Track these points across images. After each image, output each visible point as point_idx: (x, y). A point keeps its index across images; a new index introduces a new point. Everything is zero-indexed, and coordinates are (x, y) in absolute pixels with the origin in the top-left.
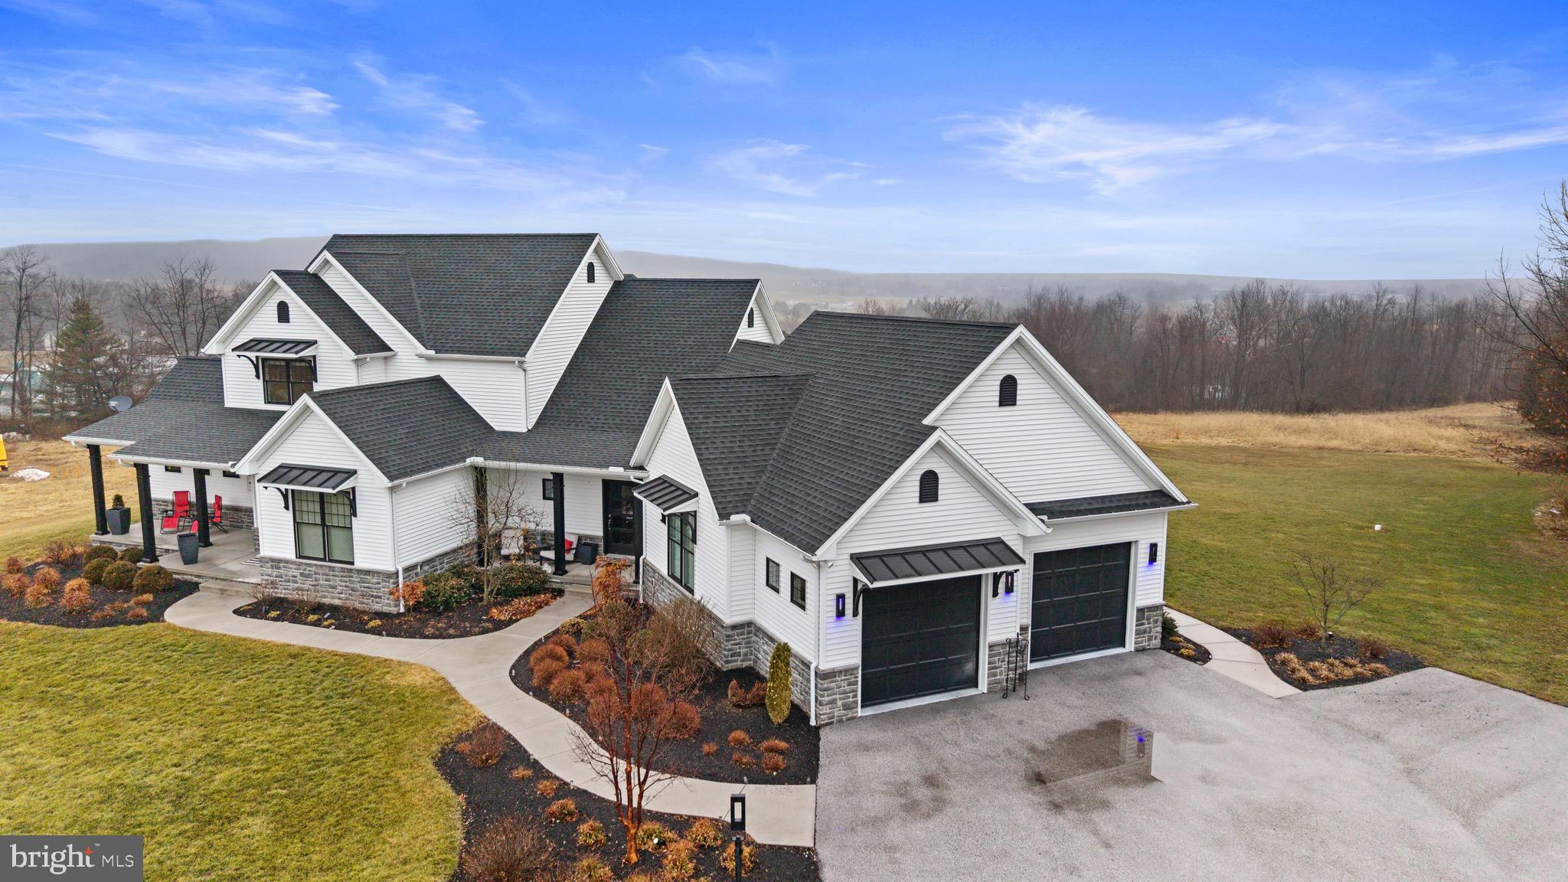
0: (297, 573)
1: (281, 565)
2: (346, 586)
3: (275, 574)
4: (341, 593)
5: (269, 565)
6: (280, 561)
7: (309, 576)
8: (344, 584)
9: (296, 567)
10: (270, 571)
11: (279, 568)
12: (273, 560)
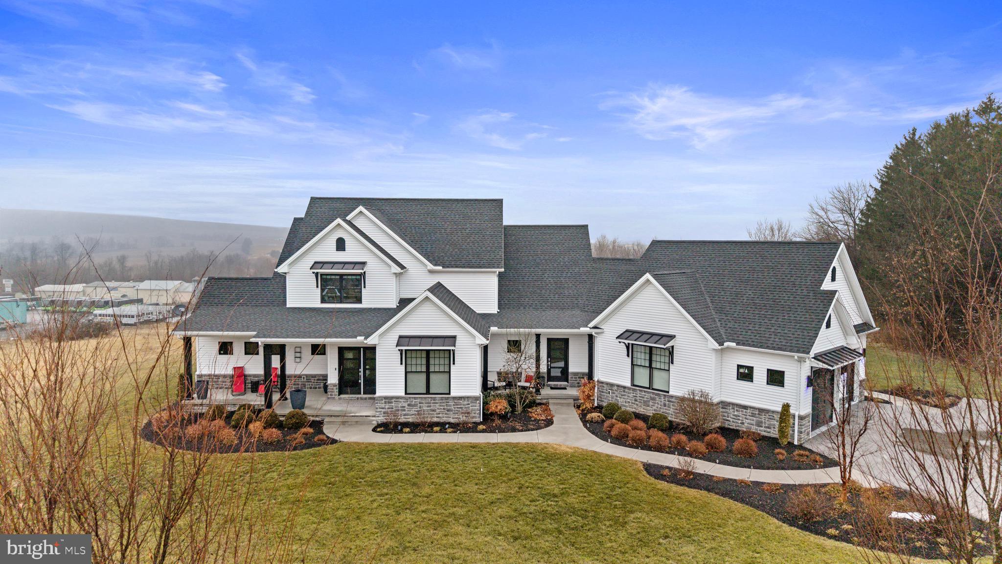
0: (405, 405)
1: (393, 400)
2: (444, 409)
3: (387, 407)
4: (439, 414)
5: (383, 401)
6: (392, 398)
7: (415, 405)
8: (442, 408)
9: (404, 400)
10: (383, 406)
11: (391, 403)
12: (386, 398)
